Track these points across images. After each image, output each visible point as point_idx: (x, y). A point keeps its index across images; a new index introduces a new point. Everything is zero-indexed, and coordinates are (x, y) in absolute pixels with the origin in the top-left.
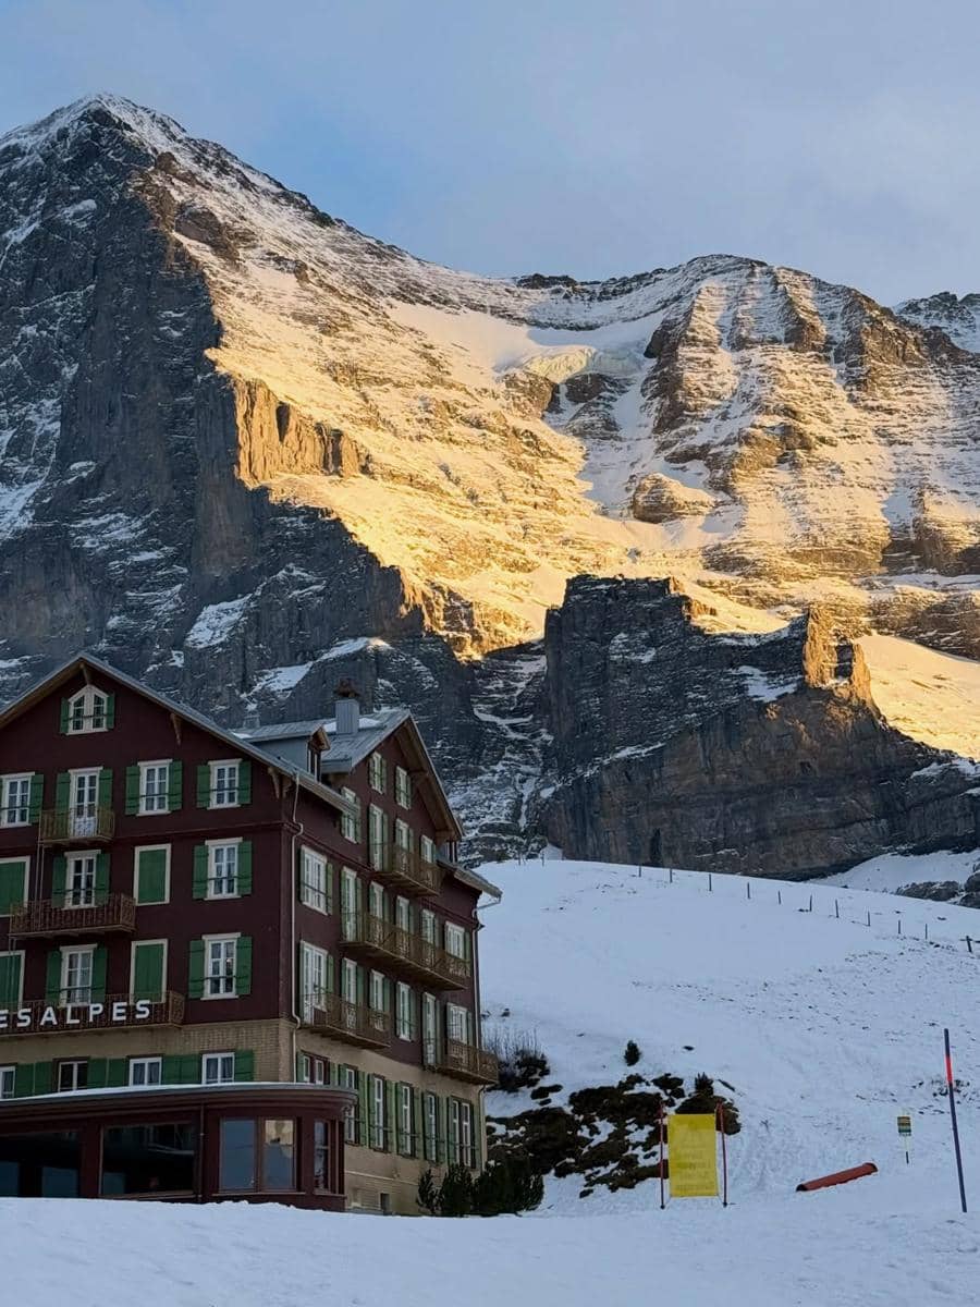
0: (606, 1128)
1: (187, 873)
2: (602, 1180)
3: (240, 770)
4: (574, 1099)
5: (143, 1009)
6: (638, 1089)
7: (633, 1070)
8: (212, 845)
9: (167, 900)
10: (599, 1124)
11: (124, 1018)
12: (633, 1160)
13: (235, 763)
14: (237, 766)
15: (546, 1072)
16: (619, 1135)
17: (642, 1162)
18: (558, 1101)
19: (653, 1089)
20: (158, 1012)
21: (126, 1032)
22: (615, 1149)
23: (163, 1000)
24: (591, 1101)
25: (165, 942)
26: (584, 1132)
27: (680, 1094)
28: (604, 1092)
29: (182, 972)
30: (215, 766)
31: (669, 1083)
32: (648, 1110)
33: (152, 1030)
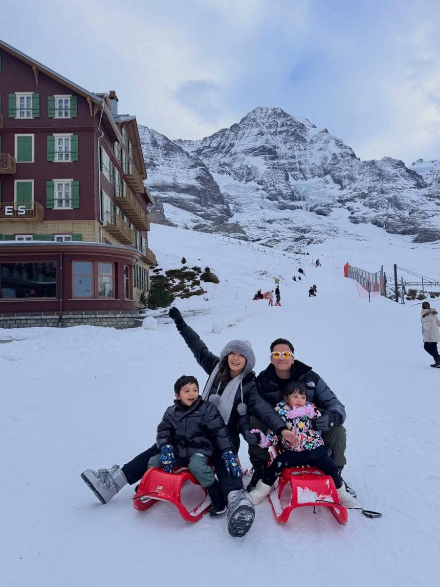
0: (177, 282)
1: (42, 149)
2: (178, 296)
3: (71, 100)
4: (167, 273)
5: (22, 210)
6: (187, 270)
7: (185, 265)
8: (57, 136)
9: (33, 161)
10: (175, 280)
11: (11, 214)
12: (188, 290)
13: (68, 97)
14: (69, 99)
15: (157, 265)
16: (182, 283)
17: (191, 291)
18: (162, 273)
19: (192, 271)
20: (29, 214)
21: (13, 222)
22: (181, 287)
23: (33, 208)
24: (172, 273)
25: (32, 181)
26: (171, 282)
27: (201, 272)
28: (176, 271)
29: (42, 196)
30: (57, 97)
31: (197, 269)
32: (190, 276)
33: (27, 222)
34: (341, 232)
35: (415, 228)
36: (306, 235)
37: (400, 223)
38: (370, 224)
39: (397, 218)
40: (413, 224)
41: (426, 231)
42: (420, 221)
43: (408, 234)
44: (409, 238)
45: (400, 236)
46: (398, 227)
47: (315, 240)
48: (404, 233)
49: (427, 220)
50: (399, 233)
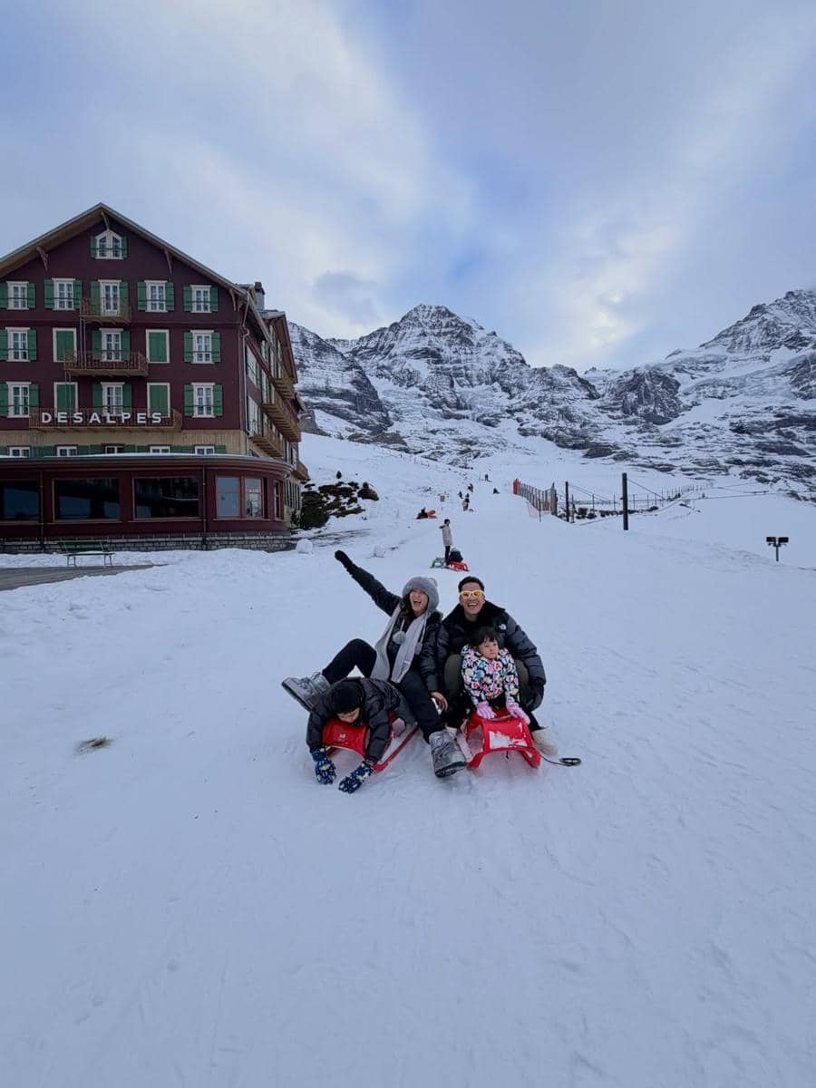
0: (332, 498)
1: (179, 348)
2: (334, 514)
3: (211, 292)
4: (320, 488)
5: (157, 418)
6: (342, 486)
7: (340, 480)
8: (195, 333)
9: (168, 361)
10: (329, 496)
11: (144, 422)
12: (344, 508)
13: (207, 288)
14: (209, 290)
15: (309, 480)
16: (337, 500)
17: (347, 509)
18: (314, 489)
19: (348, 486)
20: (165, 422)
21: (147, 431)
22: (336, 504)
23: (169, 416)
24: (326, 490)
25: (168, 385)
26: (325, 499)
27: (358, 488)
28: (330, 487)
29: (179, 401)
30: (195, 288)
31: (354, 485)
32: (347, 492)
33: (163, 431)
34: (509, 444)
35: (587, 443)
36: (473, 448)
37: (571, 437)
38: (540, 437)
39: (568, 431)
40: (584, 438)
41: (597, 445)
42: (591, 434)
43: (579, 448)
44: (580, 453)
45: (570, 451)
46: (570, 440)
47: (482, 454)
48: (574, 447)
49: (599, 433)
50: (569, 447)
